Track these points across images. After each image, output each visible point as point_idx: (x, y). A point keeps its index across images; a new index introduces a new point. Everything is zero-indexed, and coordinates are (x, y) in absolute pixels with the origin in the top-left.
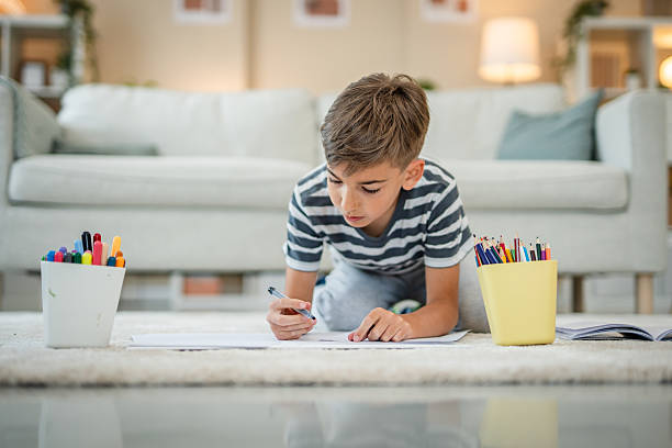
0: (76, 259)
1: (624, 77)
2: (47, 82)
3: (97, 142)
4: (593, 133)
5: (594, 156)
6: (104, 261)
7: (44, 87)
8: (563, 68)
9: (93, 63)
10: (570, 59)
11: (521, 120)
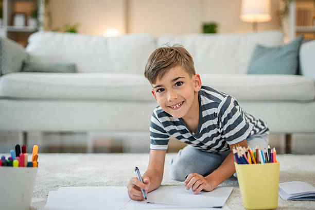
0: (9, 164)
1: (313, 21)
2: (26, 24)
3: (45, 63)
4: (298, 58)
5: (298, 72)
6: (26, 164)
7: (25, 27)
8: (282, 16)
9: (49, 14)
10: (286, 11)
11: (261, 50)
